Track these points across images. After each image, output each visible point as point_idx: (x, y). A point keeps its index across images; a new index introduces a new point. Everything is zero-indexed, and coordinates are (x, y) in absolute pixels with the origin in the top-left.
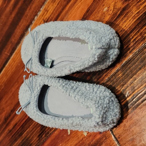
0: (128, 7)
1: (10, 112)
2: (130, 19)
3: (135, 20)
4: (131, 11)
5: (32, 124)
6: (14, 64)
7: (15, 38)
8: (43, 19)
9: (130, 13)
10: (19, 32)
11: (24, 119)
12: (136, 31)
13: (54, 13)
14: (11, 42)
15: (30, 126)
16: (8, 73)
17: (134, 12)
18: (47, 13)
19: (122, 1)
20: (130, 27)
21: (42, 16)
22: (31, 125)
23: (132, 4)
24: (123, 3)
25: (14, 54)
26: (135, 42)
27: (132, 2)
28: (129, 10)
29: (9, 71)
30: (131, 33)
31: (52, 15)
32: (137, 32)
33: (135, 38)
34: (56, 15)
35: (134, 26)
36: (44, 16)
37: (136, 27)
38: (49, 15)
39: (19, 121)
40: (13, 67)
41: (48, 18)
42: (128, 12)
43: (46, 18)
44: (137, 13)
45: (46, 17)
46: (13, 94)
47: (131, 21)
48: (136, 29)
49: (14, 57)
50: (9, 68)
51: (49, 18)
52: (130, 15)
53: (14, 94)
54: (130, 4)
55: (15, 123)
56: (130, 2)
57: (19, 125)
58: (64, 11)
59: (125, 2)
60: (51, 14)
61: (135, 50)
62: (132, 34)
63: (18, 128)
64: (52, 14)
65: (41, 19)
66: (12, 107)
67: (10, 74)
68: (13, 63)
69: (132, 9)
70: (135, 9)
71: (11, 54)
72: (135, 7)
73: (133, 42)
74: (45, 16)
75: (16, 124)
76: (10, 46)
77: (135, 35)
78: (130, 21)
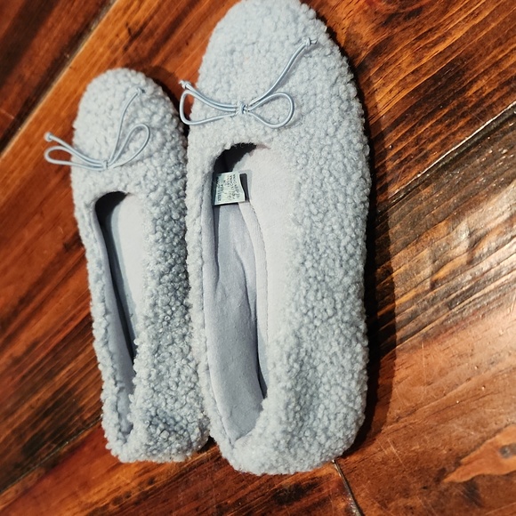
0: (389, 47)
1: (16, 302)
2: (391, 86)
3: (404, 93)
4: (397, 60)
5: (83, 350)
6: (28, 153)
7: (33, 68)
8: (127, 24)
9: (393, 66)
10: (47, 50)
11: (59, 332)
12: (404, 127)
13: (162, 10)
14: (21, 78)
15: (77, 356)
16: (9, 181)
17: (404, 65)
18: (139, 7)
19: (374, 24)
20: (389, 111)
21: (122, 11)
22: (80, 353)
23: (401, 39)
24: (376, 31)
25: (30, 120)
26: (397, 161)
27: (402, 35)
28: (390, 56)
29: (15, 174)
30: (391, 131)
31: (156, 17)
32: (406, 132)
33: (399, 149)
34: (170, 19)
35: (402, 112)
36: (129, 12)
37: (406, 117)
38: (147, 15)
39: (45, 335)
40: (26, 161)
41: (141, 23)
42: (387, 63)
43: (137, 23)
44: (413, 73)
45: (135, 18)
46: (26, 249)
47: (394, 93)
48: (404, 123)
49: (28, 129)
50: (15, 163)
51: (145, 24)
52: (391, 75)
53: (29, 251)
54: (396, 39)
55: (32, 339)
56: (396, 30)
57: (45, 347)
58: (194, 11)
59: (381, 29)
60: (152, 10)
61: (396, 187)
62: (393, 133)
63: (43, 355)
64: (156, 12)
65: (118, 20)
66: (24, 288)
67: (17, 182)
68: (27, 149)
69: (400, 55)
70: (410, 59)
71: (21, 118)
72: (409, 52)
73: (393, 159)
74: (132, 13)
75: (35, 344)
76: (17, 88)
77: (400, 140)
78: (391, 91)
